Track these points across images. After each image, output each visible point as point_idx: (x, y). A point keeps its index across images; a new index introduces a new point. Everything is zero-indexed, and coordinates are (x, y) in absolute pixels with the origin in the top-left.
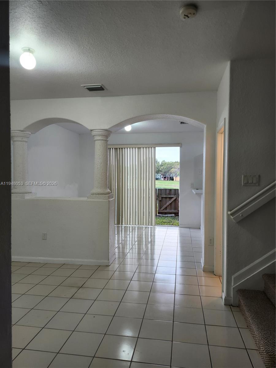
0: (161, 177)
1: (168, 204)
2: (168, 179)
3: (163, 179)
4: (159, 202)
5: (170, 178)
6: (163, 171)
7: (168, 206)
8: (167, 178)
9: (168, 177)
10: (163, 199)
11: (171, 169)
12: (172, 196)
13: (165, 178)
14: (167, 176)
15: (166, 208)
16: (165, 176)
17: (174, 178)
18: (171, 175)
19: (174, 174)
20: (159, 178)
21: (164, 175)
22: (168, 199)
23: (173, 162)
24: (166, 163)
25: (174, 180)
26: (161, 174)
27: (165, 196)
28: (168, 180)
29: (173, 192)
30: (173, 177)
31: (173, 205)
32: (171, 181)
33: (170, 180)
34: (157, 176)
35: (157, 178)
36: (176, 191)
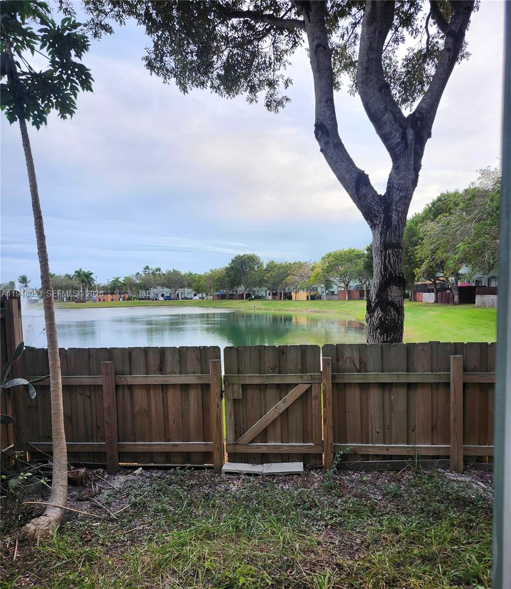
0: (268, 294)
1: (272, 413)
2: (281, 297)
3: (270, 297)
4: (230, 408)
5: (285, 294)
6: (271, 281)
7: (274, 423)
8: (279, 295)
9: (281, 294)
10: (250, 392)
11: (287, 276)
12: (289, 379)
13: (275, 295)
14: (278, 291)
15: (263, 435)
16: (274, 292)
17: (293, 294)
18: (287, 289)
19: (292, 288)
20: (264, 295)
21: (273, 290)
22: (271, 393)
23: (290, 264)
24: (275, 266)
25: (294, 298)
26: (267, 287)
27: (256, 381)
28: (281, 299)
29: (293, 359)
30: (290, 293)
31: (296, 418)
32: (288, 302)
33: (284, 299)
34: (260, 291)
35: (260, 295)
36: (309, 355)
